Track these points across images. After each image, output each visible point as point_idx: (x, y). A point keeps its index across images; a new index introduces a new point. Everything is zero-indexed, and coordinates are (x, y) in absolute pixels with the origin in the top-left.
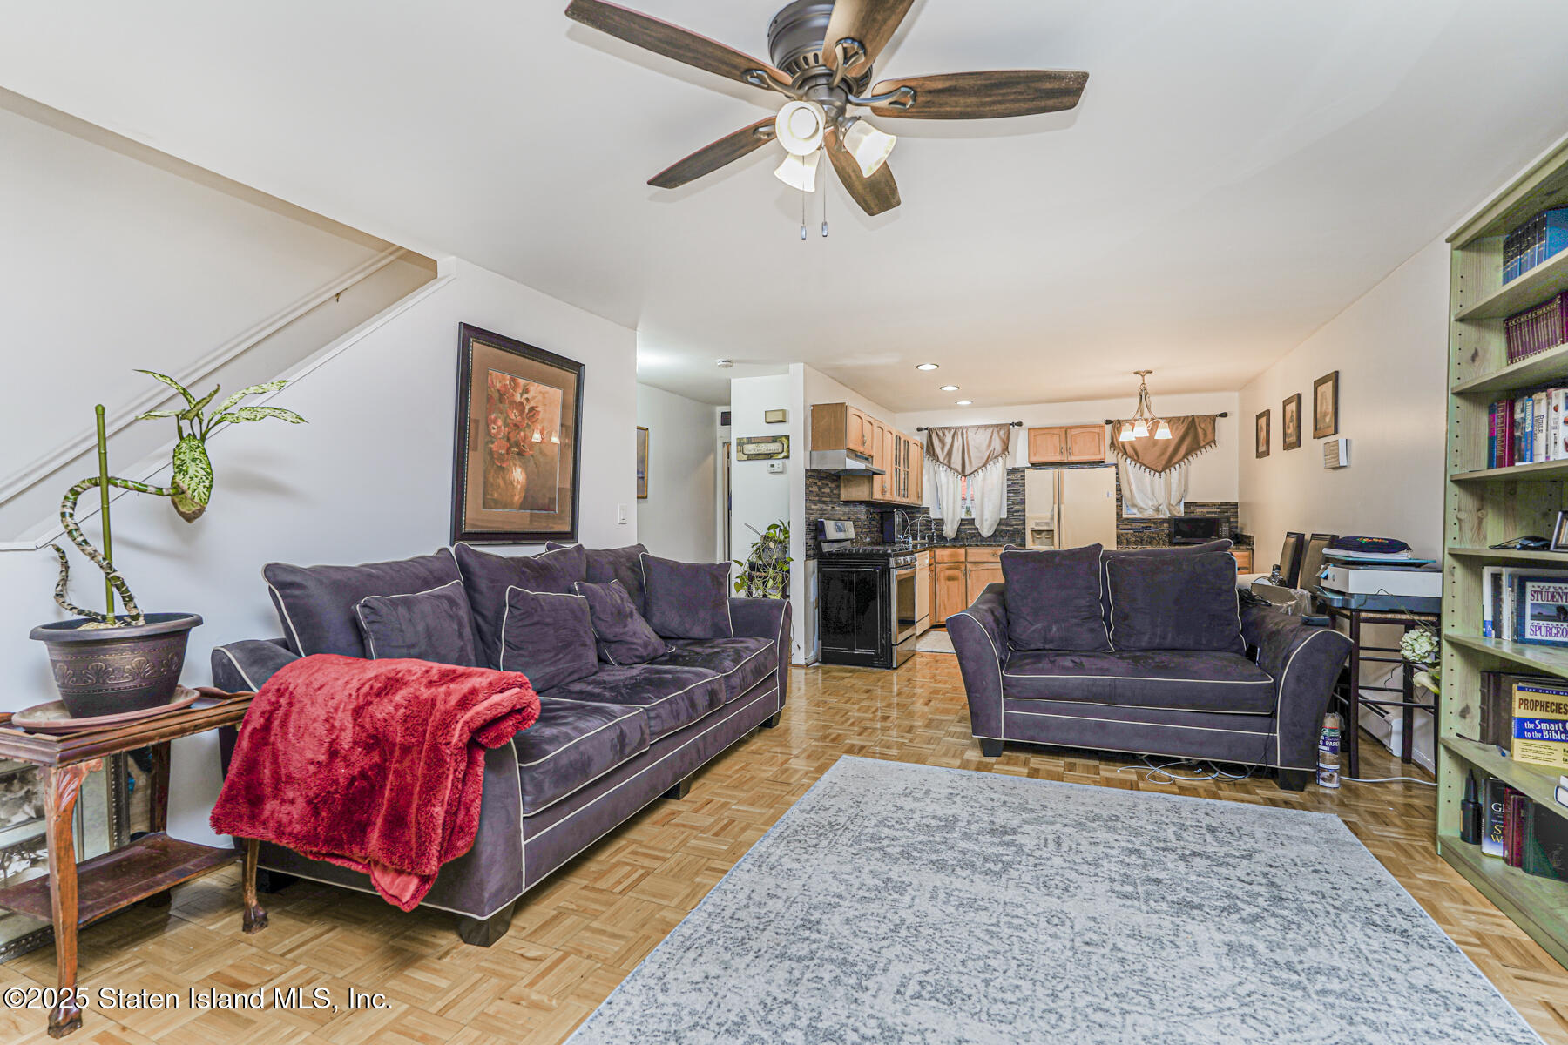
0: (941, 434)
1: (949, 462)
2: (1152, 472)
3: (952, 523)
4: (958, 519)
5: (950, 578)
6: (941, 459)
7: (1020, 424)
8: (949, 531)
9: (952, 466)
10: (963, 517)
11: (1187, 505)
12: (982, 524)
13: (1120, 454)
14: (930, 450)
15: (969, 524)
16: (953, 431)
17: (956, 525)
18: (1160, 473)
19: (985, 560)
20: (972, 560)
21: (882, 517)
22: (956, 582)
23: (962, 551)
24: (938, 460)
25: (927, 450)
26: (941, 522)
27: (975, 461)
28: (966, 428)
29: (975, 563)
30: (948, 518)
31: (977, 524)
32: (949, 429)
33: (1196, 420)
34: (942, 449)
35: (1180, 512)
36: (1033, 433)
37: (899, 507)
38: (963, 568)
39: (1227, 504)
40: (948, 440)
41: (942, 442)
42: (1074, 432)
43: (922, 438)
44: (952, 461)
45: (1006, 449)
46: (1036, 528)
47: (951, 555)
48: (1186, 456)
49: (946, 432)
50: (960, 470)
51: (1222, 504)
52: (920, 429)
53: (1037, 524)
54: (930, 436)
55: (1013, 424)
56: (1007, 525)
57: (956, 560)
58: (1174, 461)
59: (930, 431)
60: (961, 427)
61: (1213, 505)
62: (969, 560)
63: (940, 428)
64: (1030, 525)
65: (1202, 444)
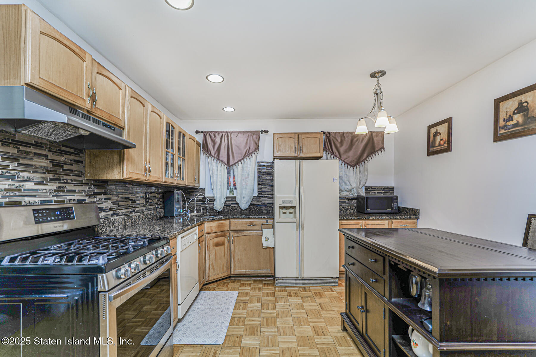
0: (212, 135)
1: (218, 155)
2: (349, 166)
3: (220, 200)
4: (225, 196)
5: (217, 245)
6: (213, 154)
7: (266, 132)
8: (219, 206)
9: (221, 159)
10: (228, 195)
11: (367, 189)
12: (241, 200)
13: (330, 155)
14: (206, 148)
15: (232, 200)
16: (221, 135)
17: (223, 201)
18: (353, 167)
19: (245, 229)
20: (235, 229)
21: (163, 196)
22: (222, 247)
23: (227, 222)
24: (210, 154)
25: (203, 148)
26: (212, 199)
27: (236, 156)
28: (231, 132)
29: (236, 231)
30: (218, 197)
31: (238, 200)
32: (219, 132)
33: (374, 134)
34: (214, 147)
35: (363, 193)
36: (276, 136)
37: (178, 188)
38: (227, 235)
39: (388, 188)
40: (218, 140)
41: (214, 142)
42: (303, 136)
43: (199, 138)
44: (220, 155)
45: (257, 148)
46: (283, 205)
47: (219, 226)
48: (368, 157)
49: (216, 134)
50: (226, 162)
51: (385, 188)
52: (197, 132)
53: (284, 202)
54: (205, 137)
55: (262, 132)
56: (258, 201)
57: (222, 229)
58: (361, 160)
59: (205, 133)
60: (227, 132)
61: (381, 188)
62: (232, 228)
63: (212, 132)
64: (278, 203)
65: (376, 149)
